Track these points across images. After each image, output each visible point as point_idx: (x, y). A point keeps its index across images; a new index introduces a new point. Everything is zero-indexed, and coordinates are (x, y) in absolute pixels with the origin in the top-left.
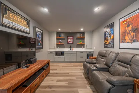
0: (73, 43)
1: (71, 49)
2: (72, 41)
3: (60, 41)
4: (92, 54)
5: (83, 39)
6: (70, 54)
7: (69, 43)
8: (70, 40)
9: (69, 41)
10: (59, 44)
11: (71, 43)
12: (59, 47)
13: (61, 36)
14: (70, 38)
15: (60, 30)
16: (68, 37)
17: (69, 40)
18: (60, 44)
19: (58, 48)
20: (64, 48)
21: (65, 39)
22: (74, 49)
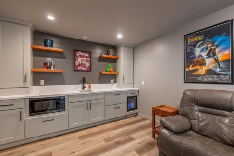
0: (90, 70)
1: (84, 88)
2: (88, 65)
3: (49, 60)
4: (136, 96)
5: (114, 60)
6: (88, 103)
7: (80, 68)
8: (82, 60)
9: (80, 65)
10: (45, 70)
11: (86, 69)
12: (42, 82)
13: (51, 46)
14: (82, 56)
15: (51, 18)
16: (77, 51)
17: (79, 60)
18: (48, 70)
19: (39, 84)
20: (64, 83)
21: (64, 57)
22: (92, 86)
